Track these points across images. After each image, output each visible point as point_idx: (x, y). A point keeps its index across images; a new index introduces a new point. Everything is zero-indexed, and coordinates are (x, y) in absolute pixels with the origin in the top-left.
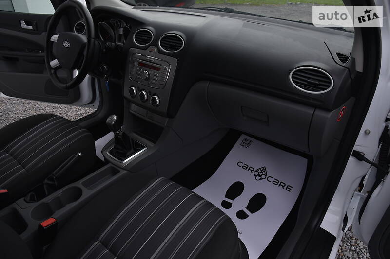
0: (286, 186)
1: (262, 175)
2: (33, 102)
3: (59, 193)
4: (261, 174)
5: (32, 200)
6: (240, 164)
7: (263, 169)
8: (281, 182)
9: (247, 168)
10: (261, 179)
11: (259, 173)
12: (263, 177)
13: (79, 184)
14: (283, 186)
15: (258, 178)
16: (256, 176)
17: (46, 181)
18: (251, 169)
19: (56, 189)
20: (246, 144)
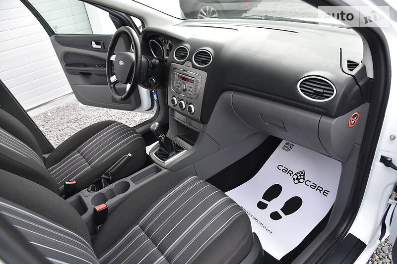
0: (323, 191)
1: (301, 178)
2: (105, 109)
3: (112, 186)
4: (299, 177)
5: (93, 190)
6: (280, 167)
7: (302, 173)
8: (319, 187)
9: (286, 171)
10: (299, 182)
11: (298, 176)
12: (301, 180)
13: (128, 179)
14: (320, 191)
15: (296, 181)
16: (294, 179)
17: (103, 176)
18: (290, 173)
19: (110, 182)
20: (287, 148)
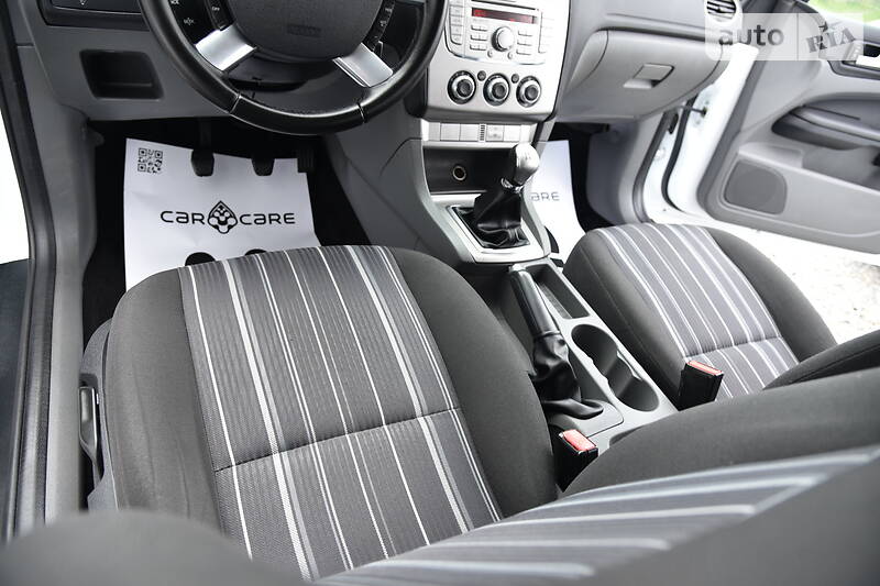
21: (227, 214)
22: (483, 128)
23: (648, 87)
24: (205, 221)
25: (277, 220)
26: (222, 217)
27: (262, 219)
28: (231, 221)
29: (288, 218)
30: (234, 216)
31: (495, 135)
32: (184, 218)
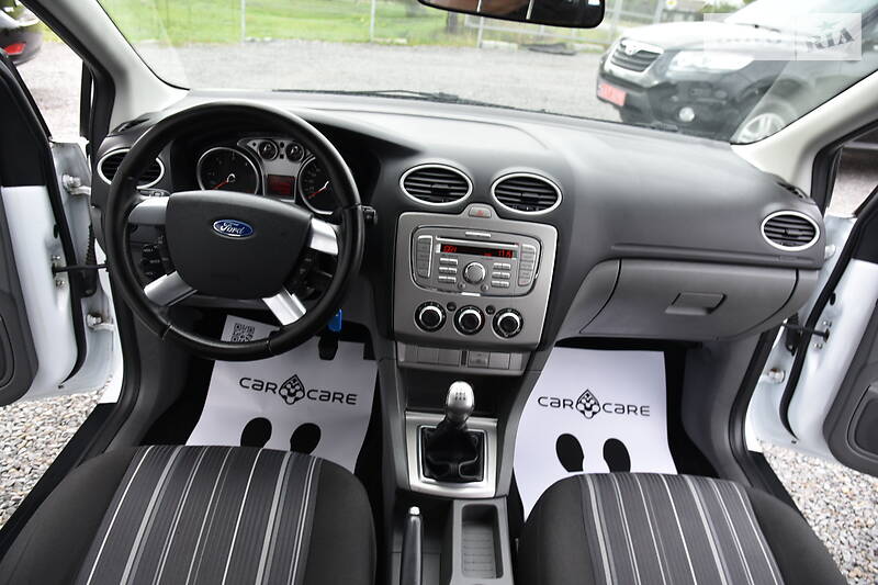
0: (639, 409)
21: (298, 388)
22: (464, 355)
23: (701, 313)
24: (277, 390)
25: (340, 399)
26: (293, 389)
27: (327, 396)
28: (299, 394)
29: (351, 399)
30: (302, 390)
31: (478, 361)
32: (259, 386)
